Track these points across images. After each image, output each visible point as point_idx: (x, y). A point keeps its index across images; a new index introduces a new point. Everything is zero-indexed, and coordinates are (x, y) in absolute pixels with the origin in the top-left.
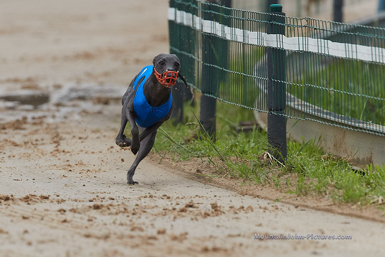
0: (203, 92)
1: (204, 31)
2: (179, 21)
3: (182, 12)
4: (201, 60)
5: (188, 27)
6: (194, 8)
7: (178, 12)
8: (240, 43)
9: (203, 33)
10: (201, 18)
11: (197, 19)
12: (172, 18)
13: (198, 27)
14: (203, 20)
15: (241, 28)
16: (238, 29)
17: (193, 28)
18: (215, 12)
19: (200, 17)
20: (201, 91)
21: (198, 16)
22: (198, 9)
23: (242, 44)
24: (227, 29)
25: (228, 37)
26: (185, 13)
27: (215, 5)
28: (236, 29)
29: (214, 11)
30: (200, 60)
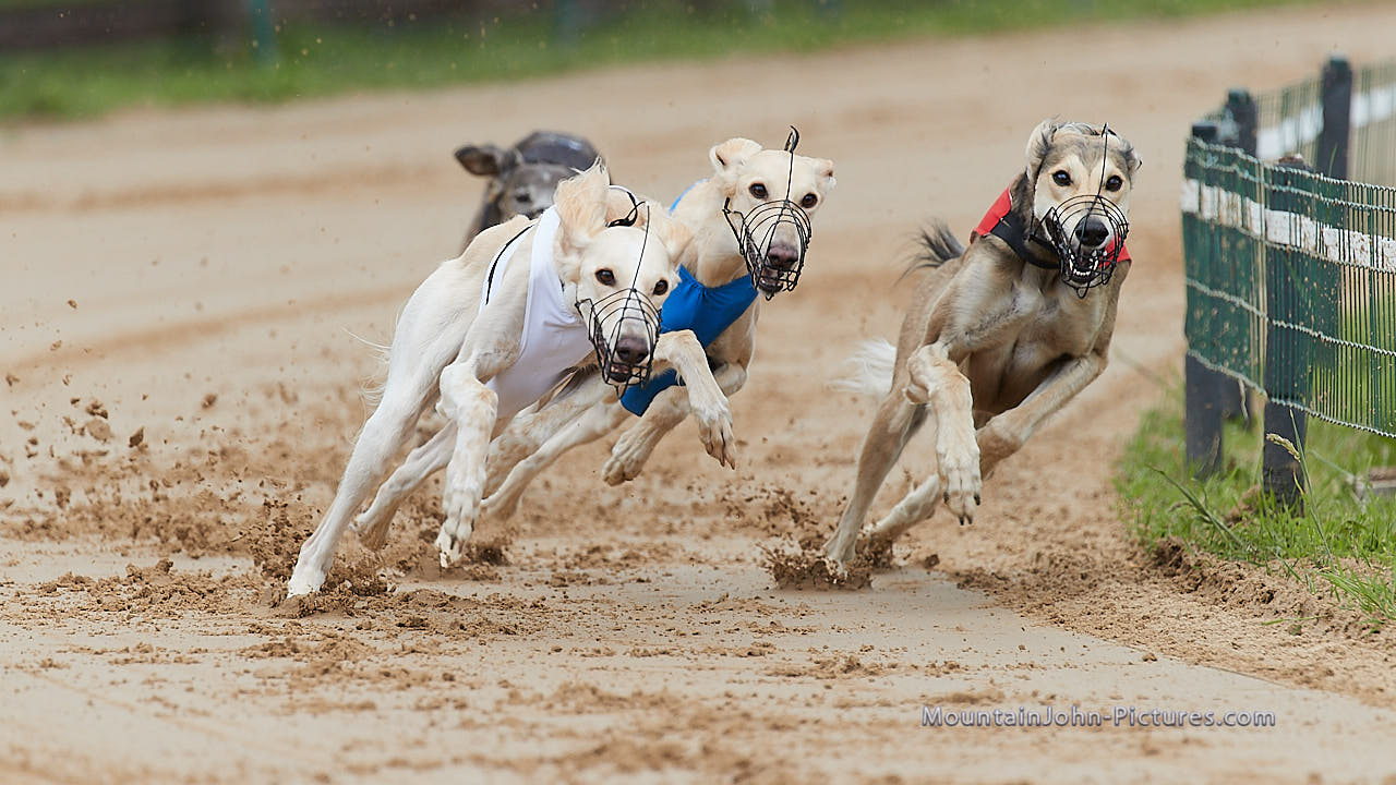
0: (1270, 396)
1: (1272, 237)
2: (1207, 214)
3: (1216, 190)
4: (1265, 315)
5: (1233, 231)
6: (1246, 181)
7: (1207, 191)
8: (1361, 270)
9: (1267, 243)
10: (1263, 206)
11: (1255, 209)
12: (1190, 204)
13: (1257, 230)
14: (1268, 211)
15: (1366, 230)
16: (1356, 232)
17: (1243, 231)
18: (1302, 189)
19: (1261, 203)
20: (1265, 393)
21: (1255, 201)
22: (1255, 183)
23: (1367, 271)
24: (1331, 235)
25: (1334, 256)
26: (1223, 194)
27: (1300, 172)
28: (1351, 232)
29: (1297, 187)
30: (1263, 313)
